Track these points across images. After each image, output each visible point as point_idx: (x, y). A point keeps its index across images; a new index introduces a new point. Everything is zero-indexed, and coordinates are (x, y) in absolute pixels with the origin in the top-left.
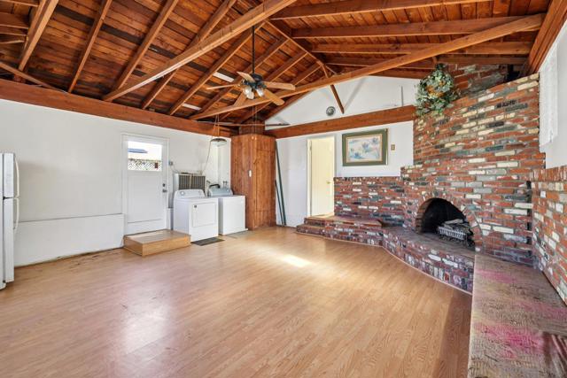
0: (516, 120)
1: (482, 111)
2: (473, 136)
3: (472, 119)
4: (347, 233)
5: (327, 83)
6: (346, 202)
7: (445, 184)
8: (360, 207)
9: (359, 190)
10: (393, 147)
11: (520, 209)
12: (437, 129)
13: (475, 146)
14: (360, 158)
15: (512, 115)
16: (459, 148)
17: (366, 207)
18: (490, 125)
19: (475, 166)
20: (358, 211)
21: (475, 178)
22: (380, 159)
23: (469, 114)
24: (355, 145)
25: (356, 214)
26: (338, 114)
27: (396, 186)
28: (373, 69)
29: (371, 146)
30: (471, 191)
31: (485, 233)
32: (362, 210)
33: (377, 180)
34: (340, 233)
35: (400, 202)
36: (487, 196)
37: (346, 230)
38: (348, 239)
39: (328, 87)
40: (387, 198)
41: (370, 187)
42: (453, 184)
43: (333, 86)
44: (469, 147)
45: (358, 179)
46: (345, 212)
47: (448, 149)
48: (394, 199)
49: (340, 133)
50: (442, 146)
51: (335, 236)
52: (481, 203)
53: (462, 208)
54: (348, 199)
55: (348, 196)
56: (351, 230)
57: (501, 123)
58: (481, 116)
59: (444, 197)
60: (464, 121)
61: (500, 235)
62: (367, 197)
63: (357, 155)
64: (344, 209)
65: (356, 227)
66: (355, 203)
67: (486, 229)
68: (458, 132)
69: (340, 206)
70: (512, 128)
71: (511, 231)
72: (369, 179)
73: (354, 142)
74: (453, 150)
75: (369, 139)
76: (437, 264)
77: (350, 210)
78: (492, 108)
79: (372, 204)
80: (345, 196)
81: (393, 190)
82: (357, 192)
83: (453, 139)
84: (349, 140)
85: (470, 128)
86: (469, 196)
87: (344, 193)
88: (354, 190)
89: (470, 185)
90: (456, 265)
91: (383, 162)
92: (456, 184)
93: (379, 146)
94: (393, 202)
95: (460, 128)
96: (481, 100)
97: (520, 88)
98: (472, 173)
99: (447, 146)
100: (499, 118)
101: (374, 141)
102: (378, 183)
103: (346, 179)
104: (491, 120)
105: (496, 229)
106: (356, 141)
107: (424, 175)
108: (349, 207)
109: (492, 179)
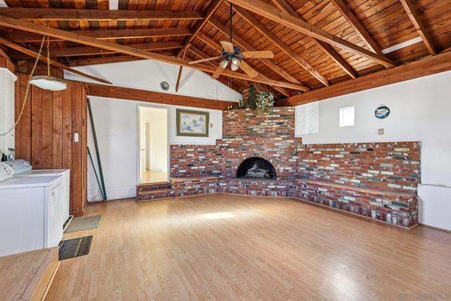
0: (288, 123)
1: (274, 116)
2: (270, 127)
3: (269, 119)
4: (194, 189)
5: (178, 62)
6: (181, 165)
7: (261, 150)
8: (193, 168)
9: (192, 155)
10: (212, 126)
11: (294, 159)
12: (248, 119)
13: (271, 132)
14: (191, 130)
15: (286, 121)
16: (263, 131)
17: (197, 168)
18: (278, 123)
19: (278, 141)
20: (191, 172)
21: (277, 147)
22: (205, 133)
23: (268, 116)
24: (187, 120)
25: (190, 173)
26: (171, 91)
27: (216, 151)
28: (205, 68)
29: (198, 122)
30: (275, 152)
31: (281, 171)
32: (194, 170)
33: (205, 147)
34: (190, 190)
35: (217, 162)
36: (282, 155)
37: (194, 187)
38: (196, 193)
39: (178, 67)
40: (211, 160)
41: (200, 152)
42: (266, 150)
43: (181, 67)
44: (268, 132)
45: (191, 146)
46: (181, 173)
47: (255, 131)
48: (214, 160)
49: (174, 108)
50: (251, 129)
51: (185, 194)
52: (280, 158)
53: (271, 161)
54: (183, 163)
55: (184, 160)
56: (198, 186)
57: (282, 123)
58: (274, 118)
59: (260, 156)
60: (265, 119)
61: (287, 171)
62: (198, 160)
63: (188, 128)
64: (180, 171)
65: (202, 183)
66: (189, 165)
67: (282, 169)
68: (262, 124)
69: (176, 169)
70: (286, 126)
71: (291, 168)
72: (199, 147)
73: (186, 117)
74: (259, 132)
75: (197, 117)
76: (273, 189)
77: (184, 171)
78: (279, 116)
79: (201, 165)
80: (181, 161)
81: (214, 154)
82: (191, 157)
83: (259, 126)
84: (182, 115)
85: (269, 123)
86: (274, 155)
87: (180, 158)
88: (188, 155)
89: (275, 150)
90: (283, 187)
91: (206, 135)
92: (267, 150)
93: (204, 123)
94: (214, 162)
95: (263, 122)
96: (274, 111)
97: (289, 110)
98: (276, 144)
99: (254, 130)
100: (282, 121)
101: (201, 119)
102: (206, 149)
103: (182, 146)
104: (278, 121)
105: (286, 168)
106: (188, 117)
107: (244, 145)
108: (184, 169)
109: (284, 147)
